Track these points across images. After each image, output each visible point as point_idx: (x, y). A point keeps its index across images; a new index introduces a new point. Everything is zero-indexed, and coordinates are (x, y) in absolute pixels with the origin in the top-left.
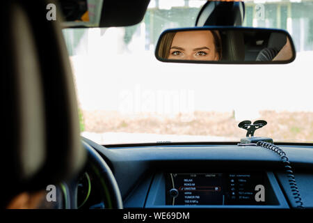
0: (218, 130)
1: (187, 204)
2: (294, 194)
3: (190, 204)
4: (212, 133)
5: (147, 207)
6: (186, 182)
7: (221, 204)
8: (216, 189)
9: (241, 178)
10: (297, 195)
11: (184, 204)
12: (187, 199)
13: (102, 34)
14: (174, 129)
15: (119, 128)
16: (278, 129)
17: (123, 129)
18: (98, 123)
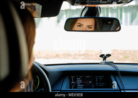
0: (95, 57)
1: (78, 88)
2: (121, 84)
3: (79, 88)
4: (92, 59)
5: (62, 90)
6: (78, 80)
7: (92, 88)
8: (90, 82)
9: (100, 78)
10: (122, 84)
11: (77, 88)
12: (78, 86)
13: (48, 19)
14: (77, 57)
15: (55, 57)
16: (119, 57)
17: (57, 57)
18: (47, 55)
